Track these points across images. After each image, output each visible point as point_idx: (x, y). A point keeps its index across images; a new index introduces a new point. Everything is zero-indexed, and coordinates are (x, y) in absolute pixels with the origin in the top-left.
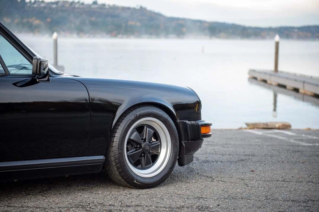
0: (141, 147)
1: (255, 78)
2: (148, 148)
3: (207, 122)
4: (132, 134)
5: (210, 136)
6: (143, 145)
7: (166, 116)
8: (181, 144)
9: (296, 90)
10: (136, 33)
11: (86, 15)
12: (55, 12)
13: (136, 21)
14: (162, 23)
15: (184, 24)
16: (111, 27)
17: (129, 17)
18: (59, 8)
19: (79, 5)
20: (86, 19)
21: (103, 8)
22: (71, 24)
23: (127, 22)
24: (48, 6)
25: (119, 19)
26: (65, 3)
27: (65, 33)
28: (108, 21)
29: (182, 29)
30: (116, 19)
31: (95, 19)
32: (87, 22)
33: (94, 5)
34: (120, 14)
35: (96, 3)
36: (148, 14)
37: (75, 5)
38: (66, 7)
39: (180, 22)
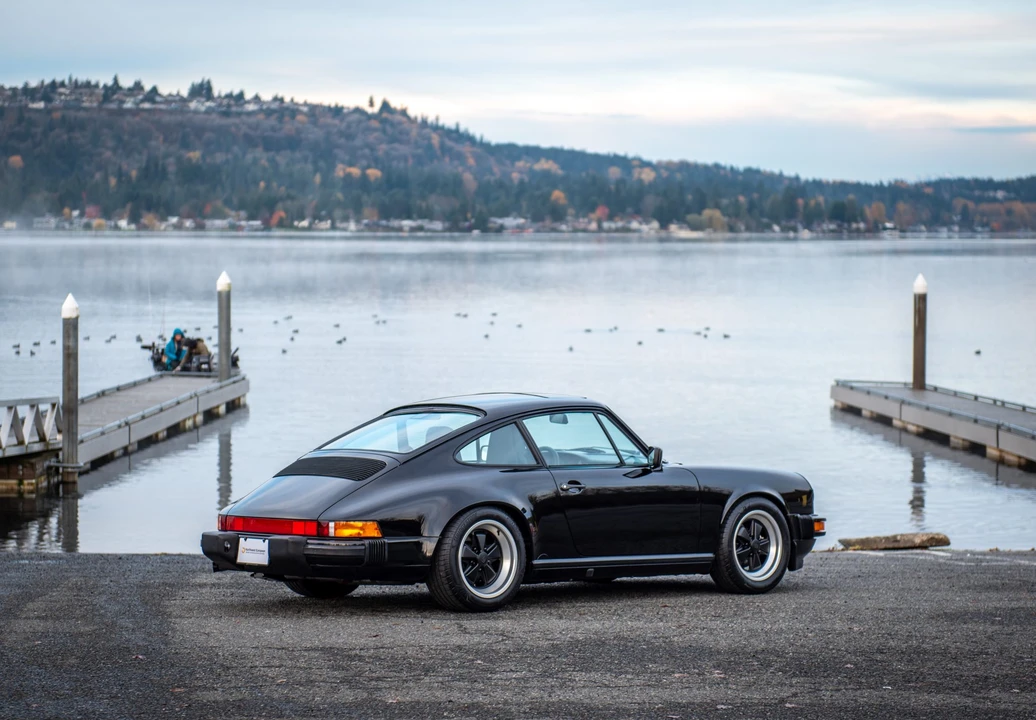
0: (749, 545)
1: (852, 411)
2: (756, 546)
3: (820, 516)
4: (739, 531)
5: (823, 534)
6: (752, 543)
7: (776, 508)
8: (792, 544)
9: (976, 449)
10: (367, 211)
11: (165, 140)
12: (39, 130)
13: (364, 163)
14: (469, 169)
15: (560, 172)
16: (268, 187)
17: (338, 146)
18: (57, 115)
19: (138, 101)
20: (167, 155)
21: (234, 109)
22: (106, 179)
23: (332, 167)
24: (12, 105)
25: (298, 155)
26: (83, 90)
27: (82, 215)
28: (255, 161)
29: (550, 194)
30: (288, 153)
31: (203, 157)
32: (172, 169)
33: (198, 98)
34: (303, 136)
35: (204, 91)
36: (414, 132)
37: (124, 98)
38: (86, 109)
39: (544, 165)
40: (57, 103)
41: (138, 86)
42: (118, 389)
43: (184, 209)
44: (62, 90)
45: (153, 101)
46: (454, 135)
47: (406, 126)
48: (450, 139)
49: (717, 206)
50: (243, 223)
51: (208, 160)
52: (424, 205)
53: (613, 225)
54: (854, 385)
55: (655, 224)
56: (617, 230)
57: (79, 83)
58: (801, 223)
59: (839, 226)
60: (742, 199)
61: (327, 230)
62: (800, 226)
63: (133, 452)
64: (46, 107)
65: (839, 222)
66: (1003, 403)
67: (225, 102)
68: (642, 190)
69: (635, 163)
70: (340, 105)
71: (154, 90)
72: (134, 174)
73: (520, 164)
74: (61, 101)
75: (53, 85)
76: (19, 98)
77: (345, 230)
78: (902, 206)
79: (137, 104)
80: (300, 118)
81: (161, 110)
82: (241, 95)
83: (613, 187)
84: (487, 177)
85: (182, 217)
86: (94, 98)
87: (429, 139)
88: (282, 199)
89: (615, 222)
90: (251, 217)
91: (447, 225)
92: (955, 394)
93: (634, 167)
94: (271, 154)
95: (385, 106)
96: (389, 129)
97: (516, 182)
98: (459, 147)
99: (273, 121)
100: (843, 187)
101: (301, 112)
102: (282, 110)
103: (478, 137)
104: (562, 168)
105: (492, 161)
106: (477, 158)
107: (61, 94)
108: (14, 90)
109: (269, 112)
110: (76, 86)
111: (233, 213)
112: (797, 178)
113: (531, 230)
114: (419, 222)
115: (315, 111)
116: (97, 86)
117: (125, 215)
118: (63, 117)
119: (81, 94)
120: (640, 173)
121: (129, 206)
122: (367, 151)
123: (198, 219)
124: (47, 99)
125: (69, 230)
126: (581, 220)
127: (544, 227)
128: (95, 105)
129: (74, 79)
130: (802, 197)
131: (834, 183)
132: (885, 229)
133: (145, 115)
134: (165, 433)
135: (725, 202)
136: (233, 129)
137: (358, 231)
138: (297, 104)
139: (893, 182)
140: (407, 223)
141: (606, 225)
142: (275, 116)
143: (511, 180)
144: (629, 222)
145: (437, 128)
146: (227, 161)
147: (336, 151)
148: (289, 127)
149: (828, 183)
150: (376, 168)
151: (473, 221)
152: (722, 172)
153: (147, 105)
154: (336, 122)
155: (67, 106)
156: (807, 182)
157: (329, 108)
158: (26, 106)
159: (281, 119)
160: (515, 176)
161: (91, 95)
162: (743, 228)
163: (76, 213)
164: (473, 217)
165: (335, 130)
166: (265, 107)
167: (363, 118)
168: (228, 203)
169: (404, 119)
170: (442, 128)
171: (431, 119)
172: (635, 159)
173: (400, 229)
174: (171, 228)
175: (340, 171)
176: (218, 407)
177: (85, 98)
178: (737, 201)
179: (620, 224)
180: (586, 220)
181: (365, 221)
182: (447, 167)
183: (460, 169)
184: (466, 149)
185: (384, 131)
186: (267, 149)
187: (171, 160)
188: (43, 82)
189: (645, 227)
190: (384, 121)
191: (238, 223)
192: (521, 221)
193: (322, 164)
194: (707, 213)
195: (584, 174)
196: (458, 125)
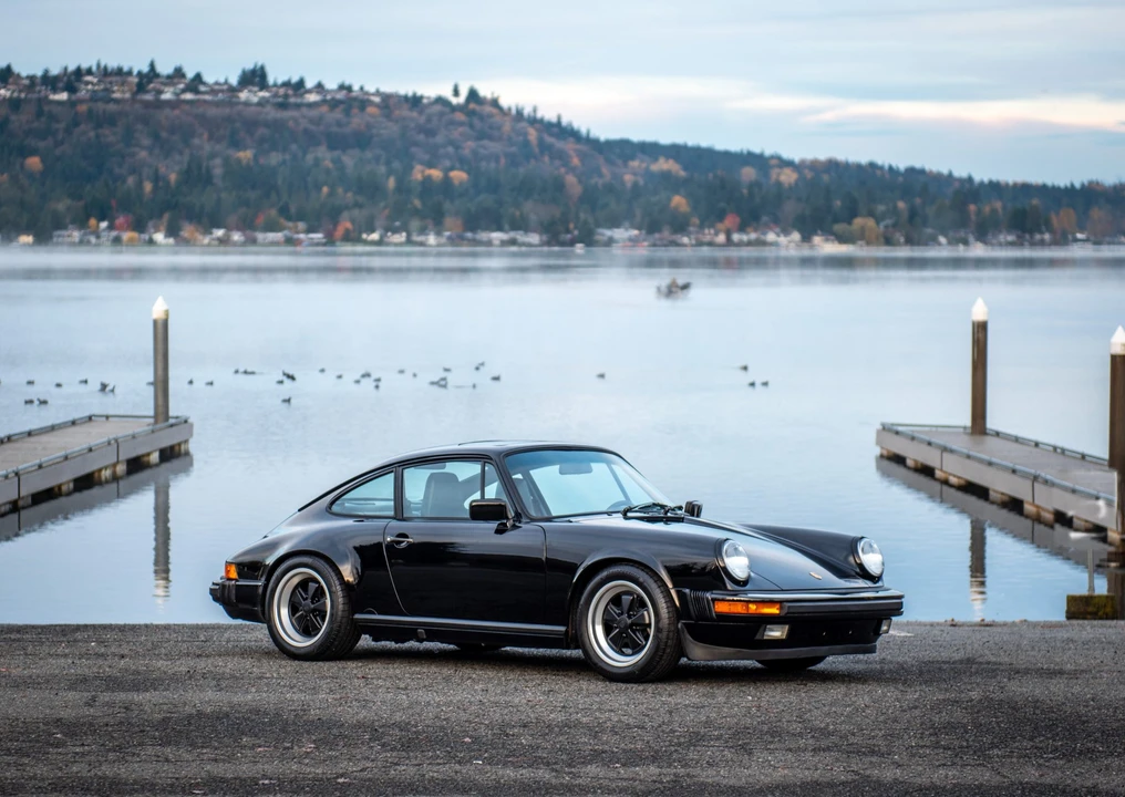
1: (899, 460)
9: (1014, 505)
10: (449, 221)
11: (211, 138)
12: (62, 126)
13: (447, 163)
14: (573, 170)
15: (683, 173)
16: (331, 194)
17: (416, 144)
18: (83, 108)
19: (178, 91)
20: (213, 156)
21: (292, 100)
22: (140, 184)
23: (409, 168)
24: (30, 96)
25: (369, 154)
26: (114, 79)
27: (111, 227)
28: (317, 162)
29: (669, 200)
30: (356, 152)
31: (255, 156)
32: (218, 172)
33: (251, 87)
34: (374, 131)
35: (257, 79)
36: (507, 127)
37: (162, 88)
38: (117, 101)
39: (663, 165)
40: (82, 94)
41: (179, 73)
42: (30, 434)
43: (232, 219)
44: (89, 78)
45: (196, 92)
46: (555, 130)
47: (498, 119)
48: (551, 135)
49: (871, 214)
50: (302, 236)
51: (262, 161)
52: (518, 213)
53: (745, 238)
54: (900, 429)
55: (796, 236)
56: (749, 244)
57: (109, 70)
58: (973, 234)
59: (1018, 237)
60: (901, 205)
61: (401, 244)
62: (971, 238)
63: (24, 508)
64: (69, 99)
65: (1019, 233)
66: (1063, 451)
67: (282, 91)
68: (780, 194)
69: (774, 162)
70: (419, 93)
71: (198, 77)
72: (173, 177)
73: (635, 164)
74: (88, 91)
75: (79, 72)
76: (38, 88)
77: (422, 244)
78: (1097, 213)
79: (177, 95)
80: (370, 110)
81: (205, 101)
82: (301, 83)
83: (745, 191)
84: (595, 180)
85: (229, 229)
86: (126, 88)
87: (525, 134)
88: (347, 208)
89: (747, 233)
90: (310, 230)
91: (545, 238)
92: (1017, 440)
93: (774, 166)
94: (337, 153)
95: (473, 94)
96: (476, 121)
97: (629, 185)
98: (559, 144)
99: (338, 114)
100: (1025, 189)
101: (371, 103)
102: (349, 101)
103: (584, 131)
104: (685, 169)
105: (601, 160)
106: (582, 156)
107: (87, 83)
108: (32, 78)
109: (334, 104)
110: (105, 73)
111: (290, 224)
112: (970, 179)
113: (646, 244)
114: (512, 234)
115: (389, 102)
116: (130, 73)
117: (162, 228)
118: (90, 111)
119: (111, 83)
120: (779, 175)
121: (166, 216)
122: (450, 149)
123: (248, 232)
124: (71, 89)
125: (97, 245)
126: (706, 231)
127: (661, 239)
128: (128, 95)
129: (102, 65)
130: (975, 202)
131: (1015, 185)
132: (1076, 240)
133: (187, 107)
134: (71, 485)
135: (881, 208)
136: (291, 123)
137: (439, 245)
138: (367, 93)
139: (1086, 183)
140: (497, 236)
141: (736, 237)
142: (342, 107)
143: (623, 183)
144: (765, 234)
145: (534, 121)
146: (284, 162)
147: (414, 149)
148: (357, 121)
149: (1007, 185)
150: (461, 169)
151: (576, 232)
152: (879, 172)
153: (188, 96)
154: (415, 114)
155: (94, 97)
156: (982, 183)
157: (406, 98)
158: (47, 97)
159: (347, 112)
160: (628, 178)
161: (123, 84)
162: (902, 240)
163: (104, 225)
164: (576, 228)
165: (412, 125)
166: (329, 97)
167: (447, 110)
168: (284, 212)
169: (494, 111)
170: (541, 121)
171: (527, 111)
172: (772, 157)
173: (489, 243)
174: (216, 243)
175: (418, 173)
176: (148, 454)
177: (115, 88)
178: (895, 207)
179: (753, 236)
180: (712, 231)
181: (447, 233)
182: (546, 167)
183: (563, 170)
184: (569, 146)
185: (471, 126)
186: (332, 147)
187: (218, 161)
188: (66, 69)
189: (783, 240)
190: (472, 113)
191: (296, 236)
192: (636, 232)
193: (396, 165)
194: (858, 221)
195: (711, 175)
196: (559, 118)
